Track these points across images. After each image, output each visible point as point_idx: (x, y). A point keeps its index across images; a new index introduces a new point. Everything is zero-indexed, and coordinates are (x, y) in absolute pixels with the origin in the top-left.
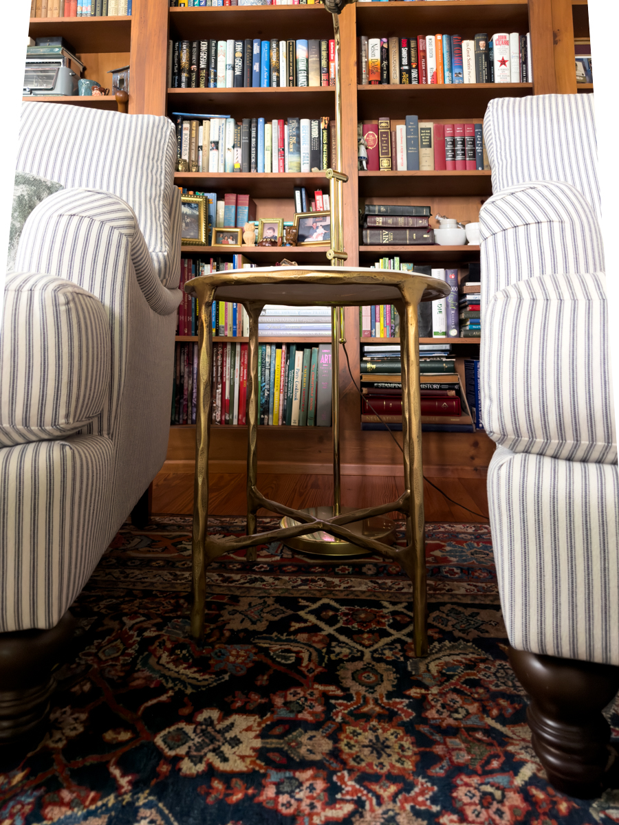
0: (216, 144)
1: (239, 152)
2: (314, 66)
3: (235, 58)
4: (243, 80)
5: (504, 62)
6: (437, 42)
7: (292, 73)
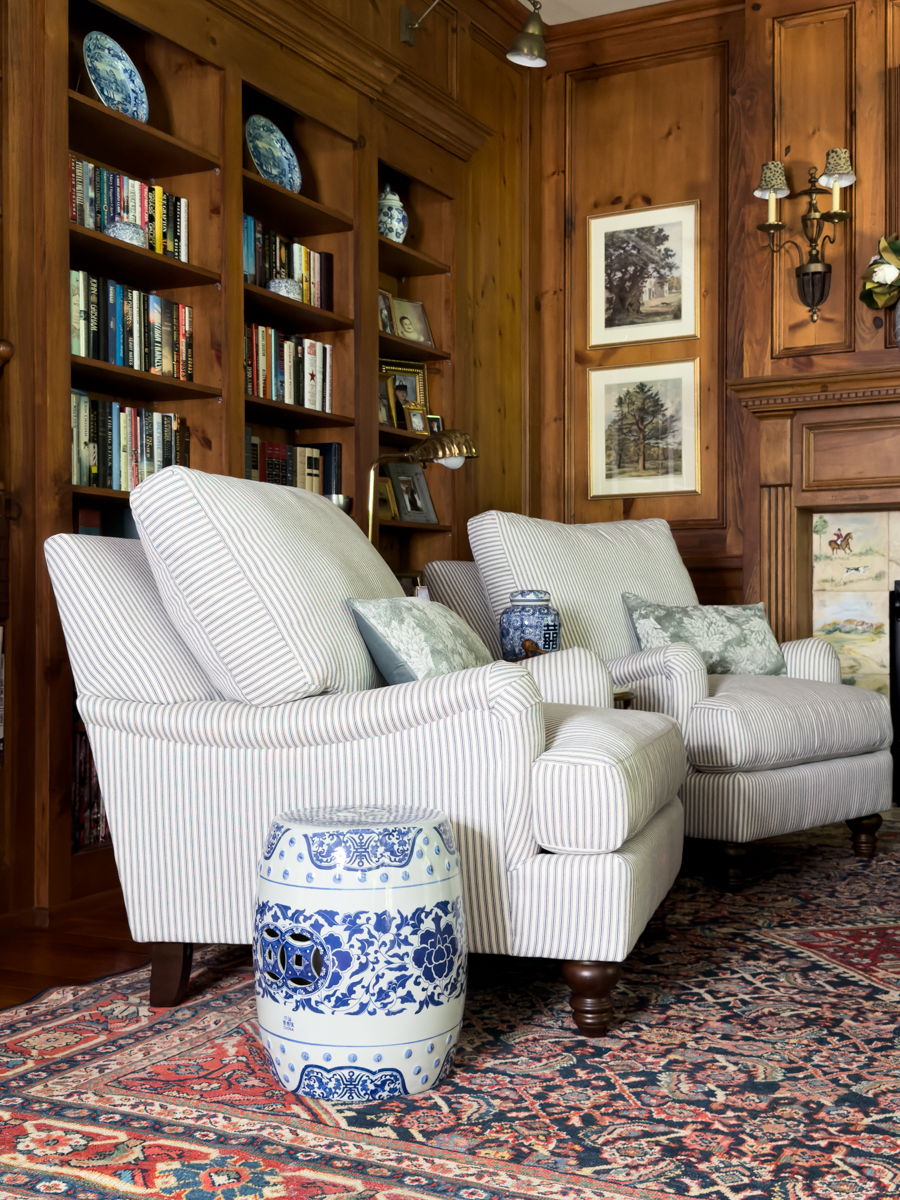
1: (93, 449)
2: (166, 339)
3: (88, 302)
4: (99, 341)
5: (313, 376)
6: (268, 337)
7: (148, 343)
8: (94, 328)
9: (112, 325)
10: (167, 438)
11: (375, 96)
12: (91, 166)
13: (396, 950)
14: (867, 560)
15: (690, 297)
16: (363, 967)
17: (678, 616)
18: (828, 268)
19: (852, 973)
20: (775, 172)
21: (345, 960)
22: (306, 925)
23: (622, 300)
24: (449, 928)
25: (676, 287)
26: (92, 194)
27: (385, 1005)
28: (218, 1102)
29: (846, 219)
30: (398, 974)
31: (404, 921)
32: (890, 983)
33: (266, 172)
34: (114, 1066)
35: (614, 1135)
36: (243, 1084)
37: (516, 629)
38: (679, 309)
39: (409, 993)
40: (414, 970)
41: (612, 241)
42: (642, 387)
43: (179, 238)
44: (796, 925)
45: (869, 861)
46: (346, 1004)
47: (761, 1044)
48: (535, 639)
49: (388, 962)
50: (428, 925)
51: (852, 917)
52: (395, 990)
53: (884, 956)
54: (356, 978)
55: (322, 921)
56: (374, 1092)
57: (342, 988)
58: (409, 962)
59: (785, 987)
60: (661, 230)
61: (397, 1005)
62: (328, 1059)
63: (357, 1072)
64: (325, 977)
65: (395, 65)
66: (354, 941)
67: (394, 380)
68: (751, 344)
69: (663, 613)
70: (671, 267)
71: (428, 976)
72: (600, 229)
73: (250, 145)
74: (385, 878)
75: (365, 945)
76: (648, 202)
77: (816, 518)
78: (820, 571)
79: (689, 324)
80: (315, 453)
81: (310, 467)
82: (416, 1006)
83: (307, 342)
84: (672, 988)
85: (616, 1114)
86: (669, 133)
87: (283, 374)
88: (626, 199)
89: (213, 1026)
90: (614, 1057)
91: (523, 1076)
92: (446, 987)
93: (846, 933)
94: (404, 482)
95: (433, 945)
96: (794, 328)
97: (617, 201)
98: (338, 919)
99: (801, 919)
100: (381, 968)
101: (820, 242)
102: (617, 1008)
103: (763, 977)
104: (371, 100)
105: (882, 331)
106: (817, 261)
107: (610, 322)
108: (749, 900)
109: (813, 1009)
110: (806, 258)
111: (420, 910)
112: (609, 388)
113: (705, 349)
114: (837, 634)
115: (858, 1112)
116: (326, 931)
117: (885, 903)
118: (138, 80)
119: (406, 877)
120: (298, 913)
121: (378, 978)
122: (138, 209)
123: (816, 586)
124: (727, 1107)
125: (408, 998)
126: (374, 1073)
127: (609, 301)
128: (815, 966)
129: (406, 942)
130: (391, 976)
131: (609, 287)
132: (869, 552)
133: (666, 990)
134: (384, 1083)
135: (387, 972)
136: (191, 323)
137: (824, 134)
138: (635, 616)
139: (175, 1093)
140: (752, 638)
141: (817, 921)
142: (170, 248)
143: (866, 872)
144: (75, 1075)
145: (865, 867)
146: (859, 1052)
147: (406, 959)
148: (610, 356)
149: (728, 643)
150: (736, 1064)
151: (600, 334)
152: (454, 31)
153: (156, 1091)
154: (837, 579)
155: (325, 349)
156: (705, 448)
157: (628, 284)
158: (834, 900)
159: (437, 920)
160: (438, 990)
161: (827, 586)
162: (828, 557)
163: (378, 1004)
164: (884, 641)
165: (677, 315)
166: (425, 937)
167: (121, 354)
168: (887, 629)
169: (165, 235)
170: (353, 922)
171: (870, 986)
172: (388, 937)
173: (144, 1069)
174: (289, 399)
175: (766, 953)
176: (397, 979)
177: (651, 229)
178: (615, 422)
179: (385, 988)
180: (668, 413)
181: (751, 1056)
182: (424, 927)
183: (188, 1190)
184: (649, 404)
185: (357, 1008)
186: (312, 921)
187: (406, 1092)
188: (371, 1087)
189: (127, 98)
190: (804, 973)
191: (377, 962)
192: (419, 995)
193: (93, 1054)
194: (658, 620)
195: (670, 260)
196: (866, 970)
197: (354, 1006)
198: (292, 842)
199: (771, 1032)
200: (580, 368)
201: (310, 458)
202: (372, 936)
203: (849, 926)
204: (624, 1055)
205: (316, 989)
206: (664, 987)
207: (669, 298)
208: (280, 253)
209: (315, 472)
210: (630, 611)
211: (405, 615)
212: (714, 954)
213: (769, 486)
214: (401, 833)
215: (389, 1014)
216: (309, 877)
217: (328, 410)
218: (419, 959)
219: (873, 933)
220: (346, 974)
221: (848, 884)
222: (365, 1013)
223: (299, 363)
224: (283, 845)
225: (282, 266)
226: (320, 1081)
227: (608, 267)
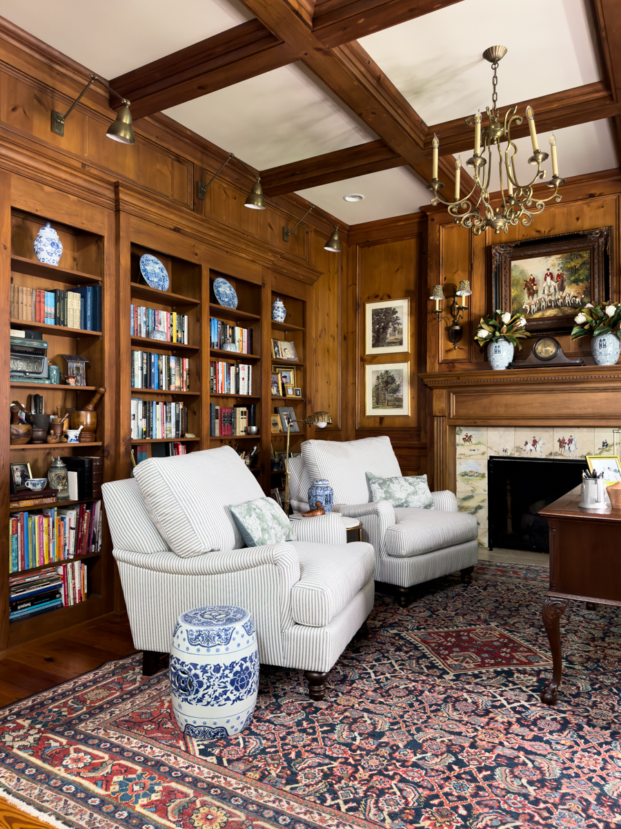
0: (134, 415)
1: (144, 421)
2: (177, 373)
3: (142, 363)
4: (147, 379)
5: (243, 379)
6: (223, 366)
7: (169, 375)
8: (145, 373)
9: (153, 371)
10: (177, 412)
11: (269, 266)
12: (144, 308)
13: (222, 680)
14: (478, 447)
15: (406, 336)
16: (208, 687)
17: (388, 483)
18: (461, 327)
19: (438, 661)
20: (439, 289)
21: (201, 684)
22: (186, 668)
23: (378, 336)
24: (247, 668)
25: (401, 332)
26: (145, 319)
27: (218, 702)
28: (150, 738)
29: (469, 308)
30: (223, 689)
31: (226, 668)
32: (451, 667)
33: (223, 301)
34: (117, 712)
35: (306, 765)
36: (164, 726)
37: (314, 496)
38: (402, 341)
39: (228, 697)
40: (230, 688)
41: (376, 313)
42: (387, 372)
43: (184, 332)
44: (424, 628)
45: (467, 587)
46: (202, 701)
47: (385, 706)
48: (321, 501)
49: (219, 685)
50: (237, 668)
51: (450, 623)
52: (222, 696)
53: (454, 649)
54: (205, 692)
55: (192, 667)
56: (214, 736)
57: (200, 695)
58: (228, 684)
59: (407, 669)
60: (395, 309)
61: (223, 702)
62: (195, 723)
63: (206, 728)
64: (193, 690)
65: (278, 254)
66: (204, 677)
67: (281, 374)
68: (429, 357)
69: (382, 481)
70: (399, 324)
71: (237, 689)
72: (370, 308)
73: (215, 291)
74: (218, 650)
75: (209, 678)
76: (389, 298)
77: (457, 428)
78: (459, 450)
79: (406, 347)
80: (244, 409)
81: (242, 415)
82: (232, 702)
83: (241, 366)
84: (360, 669)
85: (311, 751)
86: (398, 270)
87: (230, 379)
88: (380, 296)
89: (164, 688)
90: (322, 714)
91: (280, 725)
92: (245, 692)
93: (443, 634)
94: (285, 415)
95: (239, 676)
96: (448, 351)
97: (377, 296)
98: (198, 667)
99: (428, 625)
100: (216, 687)
101: (458, 317)
102: (333, 682)
103: (400, 662)
104: (268, 268)
105: (483, 354)
106: (457, 325)
107: (374, 346)
108: (409, 612)
109: (414, 684)
110: (451, 323)
111: (233, 663)
112: (373, 372)
113: (412, 357)
114: (466, 476)
115: (412, 752)
116: (193, 672)
117: (466, 614)
118: (165, 272)
119: (227, 649)
120: (183, 663)
121: (215, 691)
122: (166, 323)
123: (457, 456)
124: (359, 748)
125: (228, 699)
126: (214, 729)
127: (373, 336)
128: (424, 656)
129: (227, 676)
130: (220, 691)
131: (374, 331)
132: (479, 443)
133: (357, 671)
134: (218, 732)
135: (219, 689)
136: (189, 365)
137: (460, 272)
138: (371, 482)
139: (135, 731)
140: (419, 492)
141: (433, 626)
142: (180, 336)
143: (464, 594)
144: (100, 717)
145: (465, 590)
146: (425, 713)
147: (227, 684)
148: (375, 359)
149: (409, 494)
150: (371, 719)
151: (370, 350)
152: (307, 233)
153: (129, 729)
154: (466, 454)
155: (249, 367)
156: (412, 398)
157: (381, 330)
158: (445, 612)
159: (241, 666)
160: (242, 694)
161: (462, 456)
162: (462, 445)
163: (215, 702)
164: (486, 480)
165: (401, 343)
166: (235, 675)
167: (156, 381)
168: (487, 475)
169: (177, 331)
170: (204, 669)
171: (443, 669)
172: (219, 675)
173: (128, 715)
174: (233, 392)
175: (406, 647)
176: (223, 691)
177: (391, 308)
178: (376, 386)
179: (218, 695)
180: (397, 383)
181: (379, 714)
182: (235, 670)
183: (122, 793)
184: (389, 379)
185: (206, 703)
186: (188, 667)
187: (228, 735)
188: (213, 734)
189: (160, 280)
190: (418, 659)
191: (214, 685)
192: (232, 697)
193: (111, 703)
194: (380, 484)
195: (398, 321)
196: (445, 659)
197: (205, 702)
198: (182, 632)
199: (392, 699)
200: (362, 363)
201: (242, 412)
202: (212, 674)
203: (446, 629)
204: (326, 712)
205: (189, 695)
206: (356, 668)
207: (397, 336)
208: (229, 332)
209: (244, 417)
210: (368, 479)
211: (252, 513)
212: (384, 647)
213: (437, 416)
214: (226, 630)
215: (219, 706)
216: (188, 649)
217: (250, 394)
218: (232, 683)
219: (454, 634)
220: (201, 690)
221: (454, 602)
222: (209, 706)
223: (237, 375)
224: (178, 633)
225: (230, 336)
226: (192, 730)
227: (373, 323)
